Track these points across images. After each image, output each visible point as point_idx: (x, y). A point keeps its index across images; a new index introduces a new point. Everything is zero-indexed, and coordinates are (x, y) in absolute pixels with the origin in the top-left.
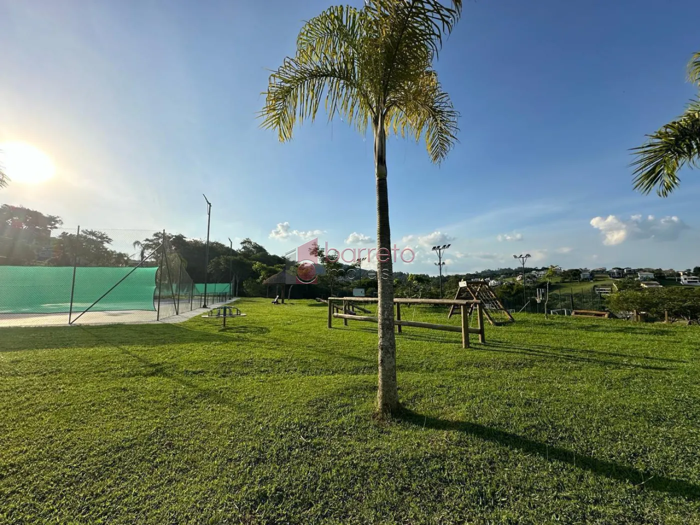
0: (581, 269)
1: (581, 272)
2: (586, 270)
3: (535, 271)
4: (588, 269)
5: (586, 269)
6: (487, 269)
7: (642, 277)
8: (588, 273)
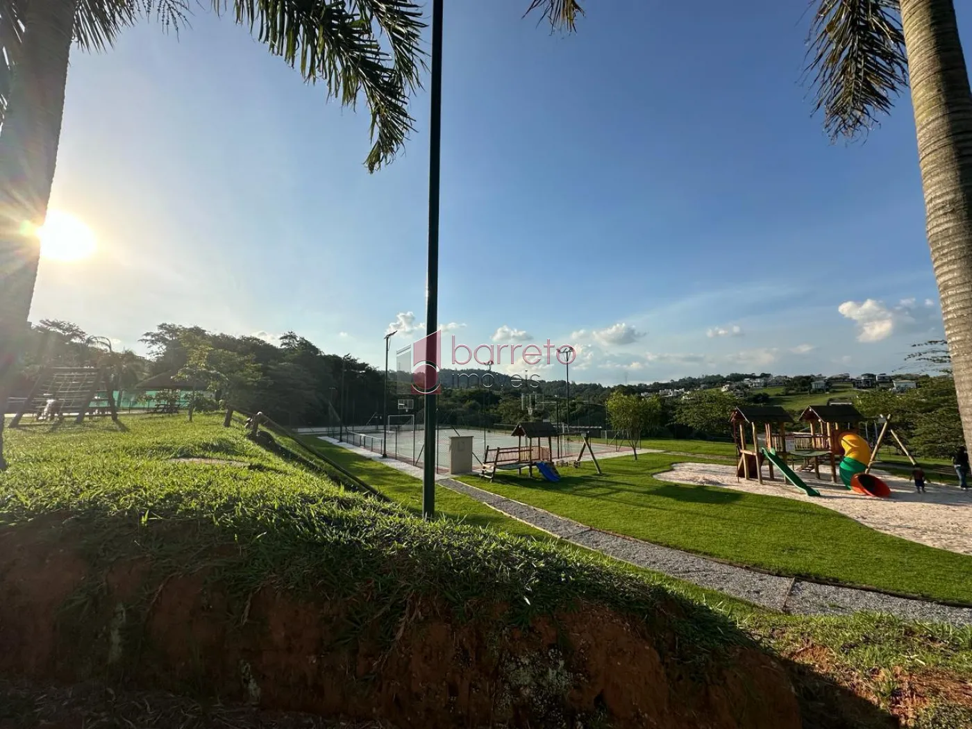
0: (813, 376)
1: (812, 381)
2: (820, 378)
3: (748, 379)
4: (823, 375)
5: (820, 375)
6: (687, 377)
7: (899, 387)
8: (822, 382)
